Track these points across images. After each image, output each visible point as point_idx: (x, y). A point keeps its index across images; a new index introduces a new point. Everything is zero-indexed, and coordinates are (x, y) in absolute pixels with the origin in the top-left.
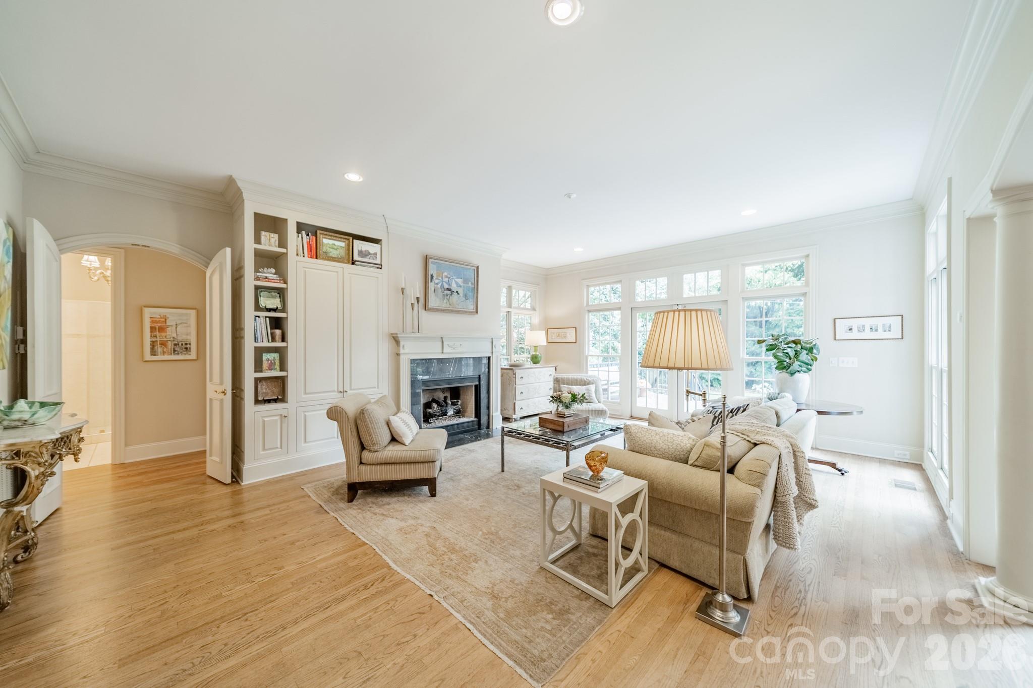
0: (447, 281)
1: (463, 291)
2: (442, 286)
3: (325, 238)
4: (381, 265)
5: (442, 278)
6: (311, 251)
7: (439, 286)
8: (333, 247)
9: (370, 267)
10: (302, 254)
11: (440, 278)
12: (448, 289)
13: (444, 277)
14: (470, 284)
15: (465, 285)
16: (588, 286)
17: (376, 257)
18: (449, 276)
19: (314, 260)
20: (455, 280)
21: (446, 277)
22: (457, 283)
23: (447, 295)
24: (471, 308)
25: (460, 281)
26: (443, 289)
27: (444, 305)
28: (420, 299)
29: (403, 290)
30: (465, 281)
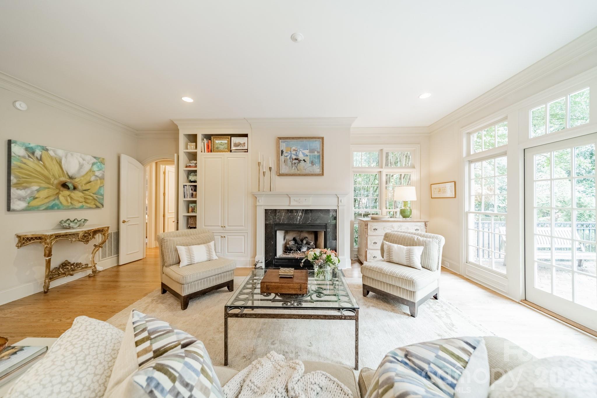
0: (295, 153)
1: (310, 159)
2: (290, 158)
3: (217, 140)
4: (247, 150)
5: (291, 151)
6: (208, 148)
7: (288, 157)
8: (221, 144)
9: (240, 152)
10: (204, 151)
11: (289, 152)
12: (296, 159)
13: (292, 150)
14: (316, 153)
15: (311, 154)
16: (469, 134)
17: (245, 146)
18: (296, 149)
19: (210, 153)
20: (302, 152)
21: (294, 150)
22: (303, 154)
23: (295, 163)
24: (318, 170)
25: (307, 152)
26: (292, 160)
27: (293, 171)
28: (273, 168)
29: (259, 164)
30: (312, 151)
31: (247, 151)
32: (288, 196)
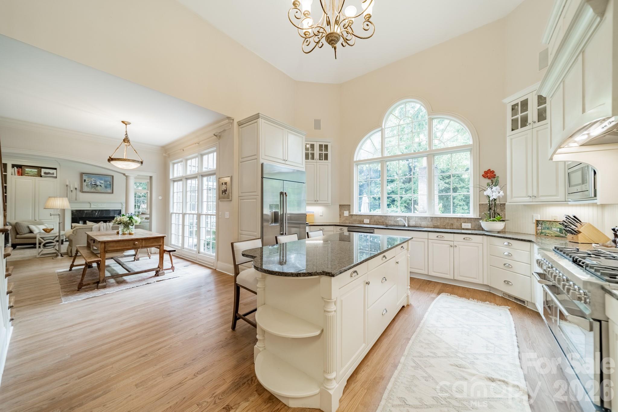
0: (94, 182)
1: (104, 185)
3: (27, 169)
5: (91, 181)
6: (19, 173)
7: (89, 183)
8: (31, 171)
9: (50, 178)
10: (14, 174)
12: (95, 185)
14: (108, 183)
15: (105, 183)
17: (54, 174)
19: (20, 176)
20: (99, 181)
21: (94, 180)
23: (94, 187)
24: (110, 191)
25: (102, 181)
26: (91, 185)
27: (93, 190)
28: (78, 188)
29: (67, 185)
30: (105, 181)
31: (56, 177)
32: (90, 203)
